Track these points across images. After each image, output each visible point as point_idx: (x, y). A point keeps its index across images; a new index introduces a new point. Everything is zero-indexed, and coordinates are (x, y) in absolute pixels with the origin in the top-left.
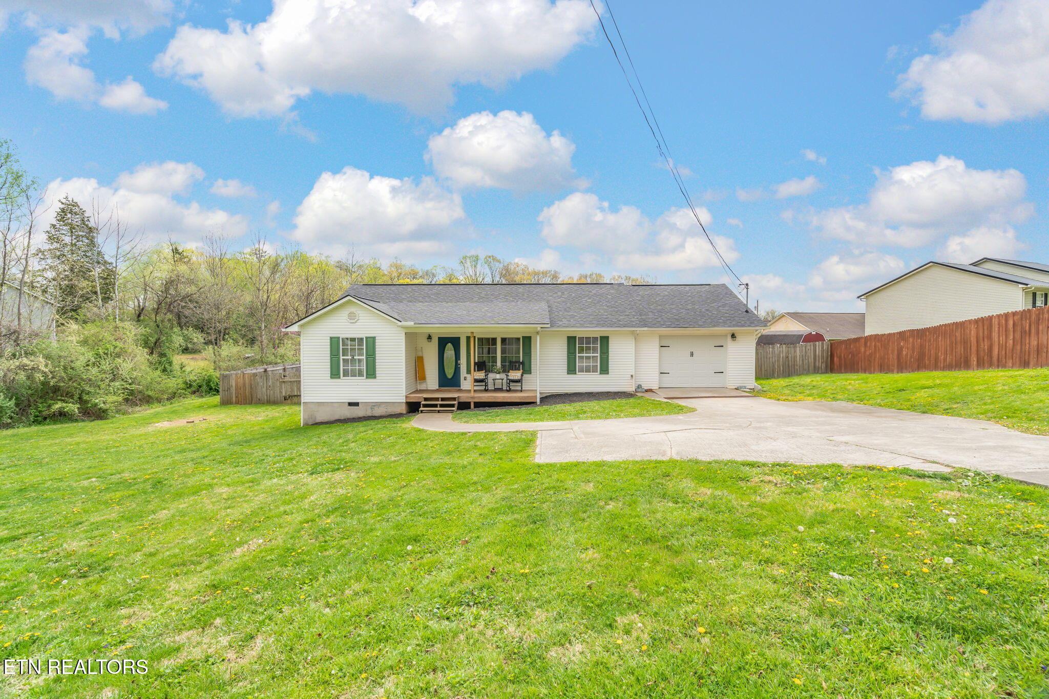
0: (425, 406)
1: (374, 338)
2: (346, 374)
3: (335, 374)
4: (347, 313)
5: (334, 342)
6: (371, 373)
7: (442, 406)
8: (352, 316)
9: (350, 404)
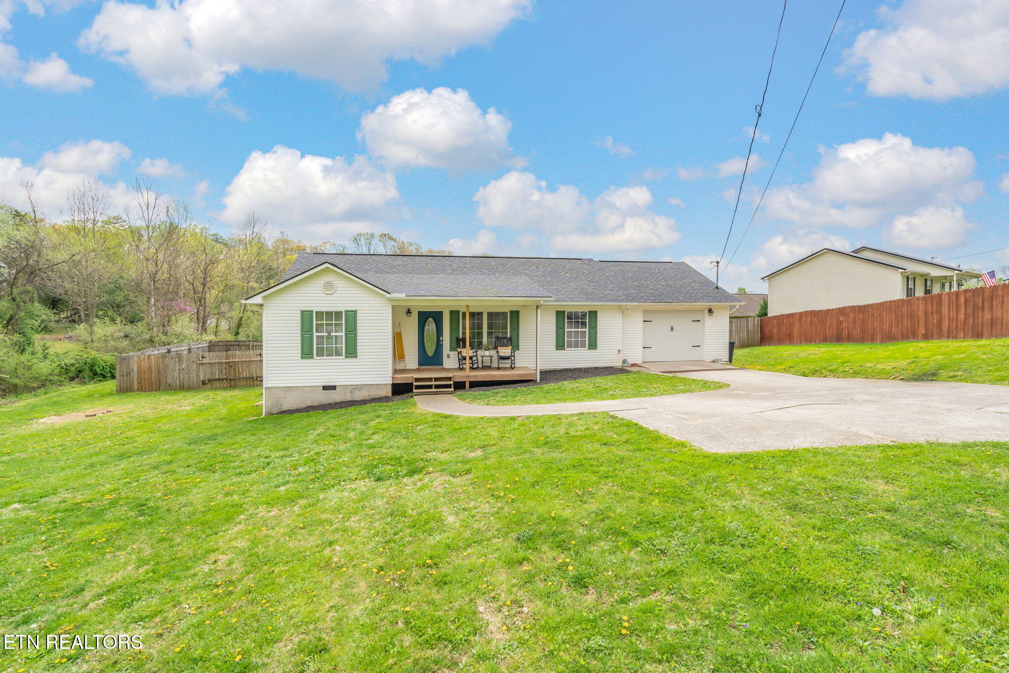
0: (418, 387)
1: (355, 312)
2: (320, 353)
3: (307, 353)
4: (322, 282)
5: (306, 316)
6: (352, 352)
7: (437, 387)
8: (328, 286)
9: (325, 388)
